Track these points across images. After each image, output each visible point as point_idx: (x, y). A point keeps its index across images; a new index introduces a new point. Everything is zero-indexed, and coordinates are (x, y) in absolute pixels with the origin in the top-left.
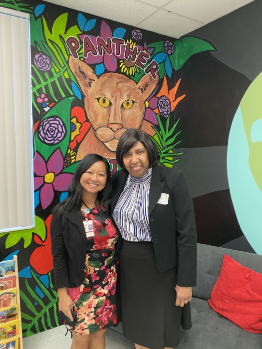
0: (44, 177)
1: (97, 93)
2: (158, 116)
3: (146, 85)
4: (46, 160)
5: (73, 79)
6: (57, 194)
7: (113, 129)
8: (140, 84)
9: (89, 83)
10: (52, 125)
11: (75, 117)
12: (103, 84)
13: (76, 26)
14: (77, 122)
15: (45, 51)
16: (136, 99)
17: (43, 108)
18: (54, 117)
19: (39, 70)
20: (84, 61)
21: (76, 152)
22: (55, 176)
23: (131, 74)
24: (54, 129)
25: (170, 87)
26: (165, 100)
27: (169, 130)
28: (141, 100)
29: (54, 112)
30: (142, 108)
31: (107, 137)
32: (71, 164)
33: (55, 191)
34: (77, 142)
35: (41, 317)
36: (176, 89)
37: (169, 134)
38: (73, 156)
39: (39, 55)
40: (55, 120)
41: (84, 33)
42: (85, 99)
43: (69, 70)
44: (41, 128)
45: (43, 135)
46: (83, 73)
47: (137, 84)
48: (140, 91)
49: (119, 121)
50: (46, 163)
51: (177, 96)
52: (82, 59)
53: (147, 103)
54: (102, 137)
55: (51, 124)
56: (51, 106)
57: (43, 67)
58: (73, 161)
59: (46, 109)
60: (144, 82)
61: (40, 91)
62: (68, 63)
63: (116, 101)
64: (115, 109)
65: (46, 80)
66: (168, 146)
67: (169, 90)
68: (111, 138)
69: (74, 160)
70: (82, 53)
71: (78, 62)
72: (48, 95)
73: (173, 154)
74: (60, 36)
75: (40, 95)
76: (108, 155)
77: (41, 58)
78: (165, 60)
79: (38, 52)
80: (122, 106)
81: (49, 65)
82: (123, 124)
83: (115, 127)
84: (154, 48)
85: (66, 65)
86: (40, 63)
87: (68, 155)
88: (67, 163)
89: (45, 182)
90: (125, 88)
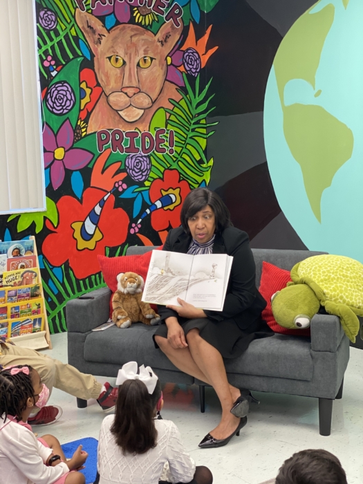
0: (54, 153)
1: (108, 51)
2: (184, 75)
3: (167, 36)
4: (55, 133)
5: (81, 36)
6: (68, 173)
7: (129, 94)
8: (159, 35)
9: (99, 39)
11: (84, 81)
12: (115, 39)
14: (87, 87)
15: (50, 7)
16: (155, 55)
17: (50, 72)
18: (62, 82)
19: (44, 29)
21: (87, 124)
22: (65, 152)
23: (147, 23)
24: (62, 96)
25: (199, 36)
26: (192, 53)
27: (200, 93)
28: (161, 57)
29: (62, 77)
30: (163, 65)
31: (122, 104)
32: (82, 138)
33: (65, 169)
34: (88, 112)
35: (55, 317)
36: (206, 37)
37: (199, 99)
38: (83, 128)
39: (44, 12)
40: (63, 86)
42: (95, 58)
43: (76, 25)
44: (49, 96)
45: (51, 104)
46: (92, 28)
47: (155, 35)
48: (159, 44)
49: (135, 84)
50: (56, 136)
51: (208, 47)
52: (90, 11)
53: (169, 59)
54: (116, 105)
55: (59, 91)
56: (58, 69)
57: (49, 25)
58: (83, 134)
59: (54, 74)
60: (164, 33)
61: (46, 53)
62: (74, 17)
63: (130, 58)
64: (130, 69)
65: (51, 40)
66: (199, 114)
67: (197, 40)
68: (126, 105)
69: (85, 133)
70: (89, 4)
71: (86, 16)
72: (55, 57)
73: (206, 124)
75: (47, 57)
76: (123, 127)
77: (46, 15)
78: (190, 1)
79: (43, 9)
80: (138, 65)
81: (55, 23)
82: (141, 88)
83: (130, 91)
85: (73, 20)
86: (45, 20)
87: (78, 127)
88: (77, 136)
89: (55, 159)
90: (142, 42)
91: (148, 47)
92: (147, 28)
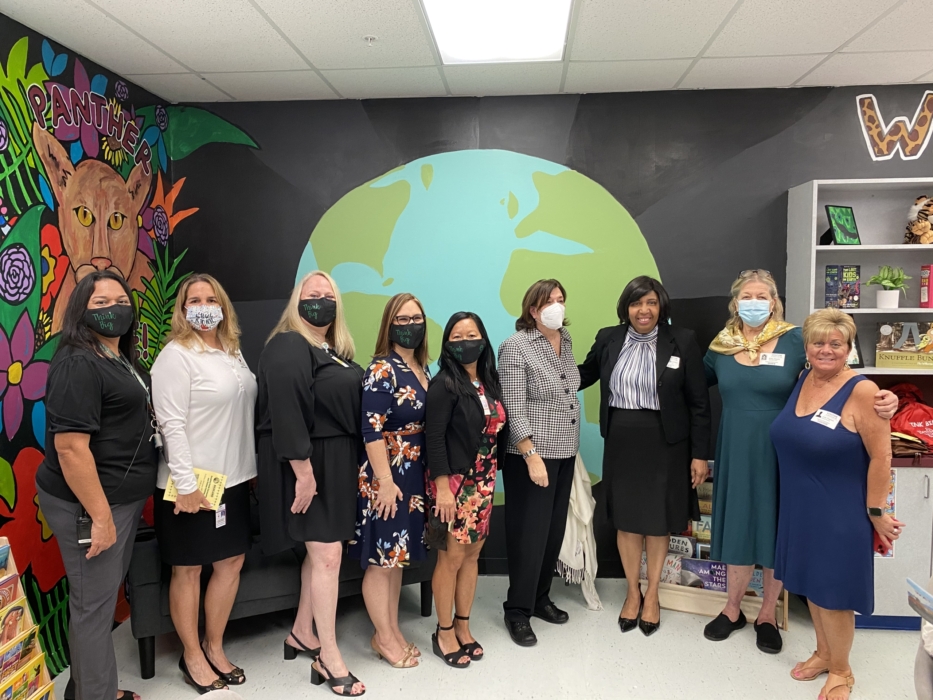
0: (7, 372)
1: (74, 199)
2: (155, 243)
3: (137, 186)
4: (9, 336)
5: (41, 171)
6: (28, 405)
7: (99, 268)
8: (129, 182)
9: (63, 177)
10: (16, 263)
11: (46, 245)
13: (41, 64)
14: (50, 256)
16: (126, 211)
17: (1, 227)
20: (53, 134)
21: (51, 318)
22: (23, 369)
23: (117, 164)
24: (18, 271)
25: (166, 192)
26: (161, 213)
27: (169, 270)
28: (132, 214)
29: (16, 236)
30: (134, 227)
32: (45, 342)
33: (25, 400)
34: (52, 296)
37: (169, 277)
38: (46, 325)
40: (18, 252)
41: (53, 79)
42: (60, 208)
43: (33, 150)
45: (3, 284)
46: (54, 158)
47: (126, 182)
48: (130, 195)
49: (106, 254)
50: (10, 341)
51: (177, 208)
52: (51, 130)
53: (139, 217)
55: (13, 261)
56: (12, 223)
58: (47, 336)
59: (5, 230)
60: (134, 180)
62: (31, 135)
63: (100, 213)
64: (100, 230)
67: (165, 196)
70: (50, 119)
71: (46, 137)
72: (7, 200)
74: (19, 82)
78: (157, 142)
80: (109, 225)
81: (5, 139)
82: (112, 259)
83: (102, 264)
84: (144, 116)
87: (40, 325)
88: (39, 340)
89: (9, 384)
90: (112, 191)
91: (119, 199)
92: (117, 169)
